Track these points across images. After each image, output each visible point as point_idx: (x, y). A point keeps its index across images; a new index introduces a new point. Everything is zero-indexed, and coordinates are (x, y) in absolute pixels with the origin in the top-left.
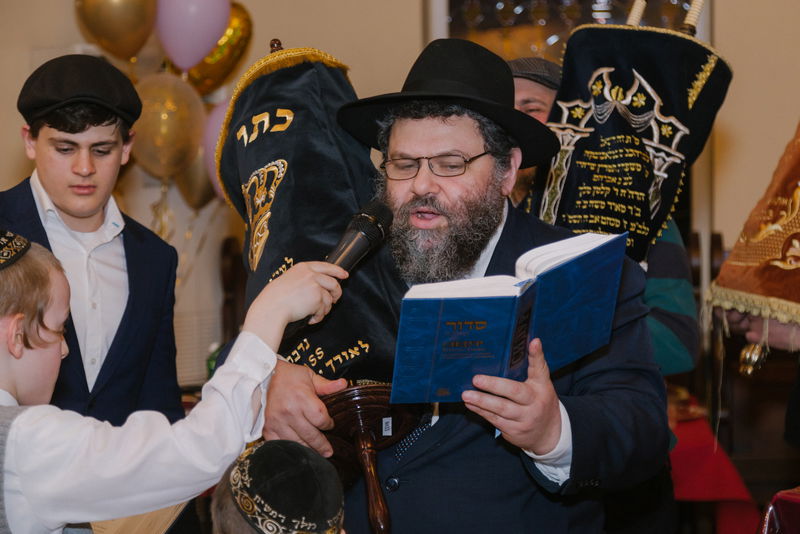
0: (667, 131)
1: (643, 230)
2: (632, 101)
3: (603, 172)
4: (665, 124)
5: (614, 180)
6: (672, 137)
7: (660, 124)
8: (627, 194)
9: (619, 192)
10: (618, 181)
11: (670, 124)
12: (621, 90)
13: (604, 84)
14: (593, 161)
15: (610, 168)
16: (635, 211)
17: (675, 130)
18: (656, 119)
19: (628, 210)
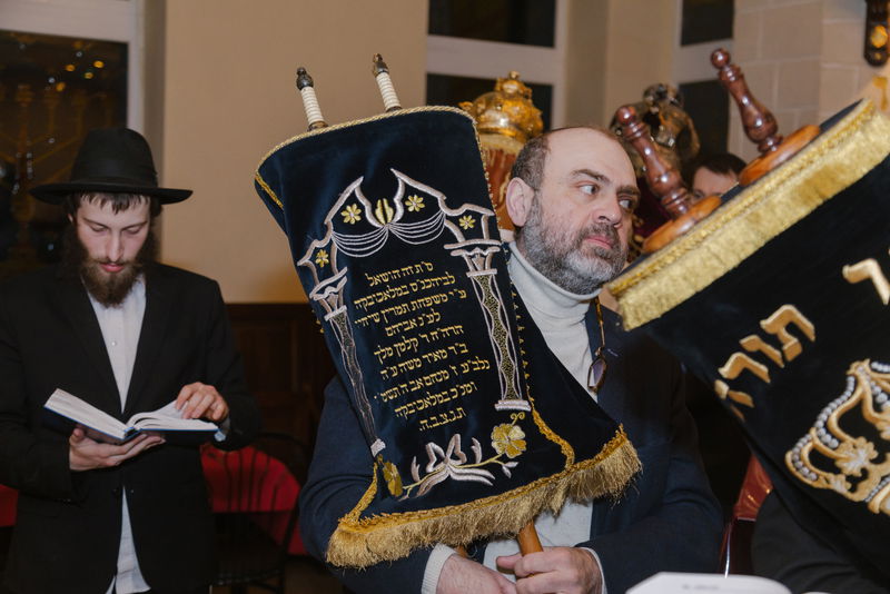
0: (467, 223)
1: (481, 365)
2: (406, 208)
3: (394, 319)
4: (461, 216)
5: (413, 323)
6: (478, 224)
7: (455, 220)
8: (440, 334)
9: (430, 337)
10: (418, 322)
11: (467, 213)
12: (385, 201)
13: (361, 207)
14: (371, 310)
15: (401, 309)
16: (459, 349)
17: (477, 216)
18: (448, 218)
19: (450, 352)
